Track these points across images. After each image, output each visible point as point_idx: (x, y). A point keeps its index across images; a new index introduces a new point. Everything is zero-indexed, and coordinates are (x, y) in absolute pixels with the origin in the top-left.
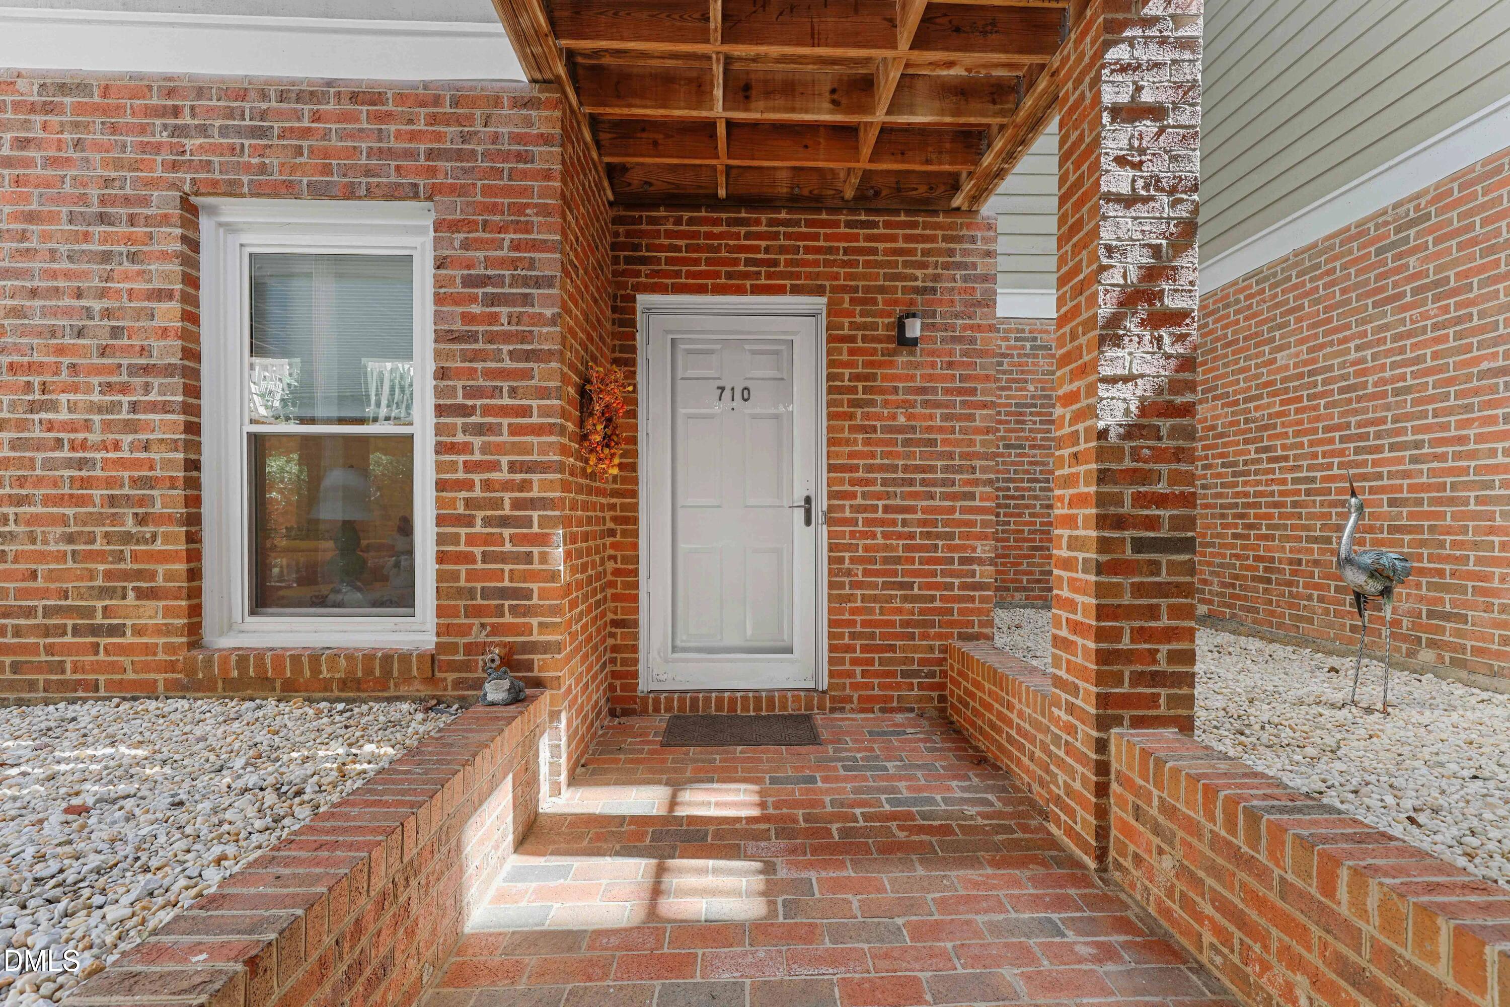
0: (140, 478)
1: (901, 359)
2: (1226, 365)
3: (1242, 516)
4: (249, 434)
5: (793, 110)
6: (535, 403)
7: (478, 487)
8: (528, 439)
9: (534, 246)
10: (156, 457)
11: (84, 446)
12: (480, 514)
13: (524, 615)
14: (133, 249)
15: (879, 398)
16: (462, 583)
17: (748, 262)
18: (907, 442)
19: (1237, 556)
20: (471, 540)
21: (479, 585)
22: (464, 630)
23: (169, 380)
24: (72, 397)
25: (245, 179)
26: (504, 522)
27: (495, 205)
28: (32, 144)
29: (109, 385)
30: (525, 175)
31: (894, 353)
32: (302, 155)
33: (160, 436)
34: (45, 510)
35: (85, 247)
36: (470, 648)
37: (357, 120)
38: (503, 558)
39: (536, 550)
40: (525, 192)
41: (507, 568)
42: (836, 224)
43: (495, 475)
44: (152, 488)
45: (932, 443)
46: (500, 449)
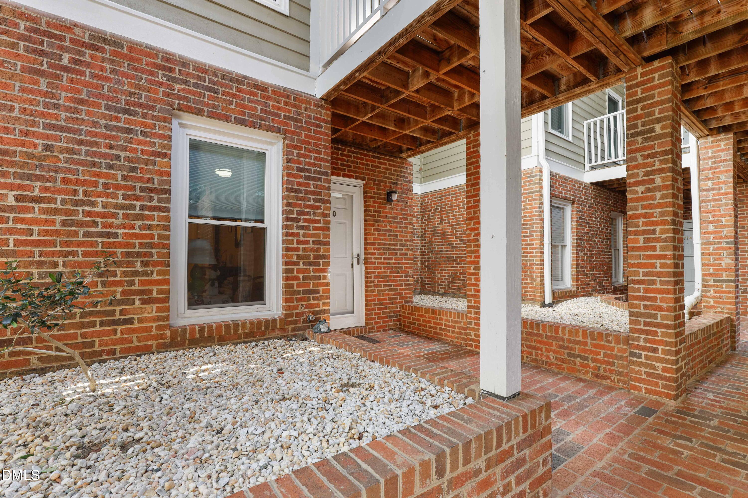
0: (145, 243)
1: (388, 206)
2: (449, 213)
3: (455, 261)
4: (189, 223)
5: (384, 124)
6: (322, 219)
7: (301, 251)
8: (320, 232)
9: (322, 160)
10: (156, 233)
11: (111, 225)
12: (302, 261)
13: (317, 300)
14: (145, 130)
15: (382, 219)
16: (295, 289)
17: (342, 165)
18: (390, 235)
19: (454, 273)
20: (299, 271)
21: (301, 289)
22: (296, 308)
23: (163, 196)
24: (105, 200)
25: (206, 109)
26: (310, 264)
27: (309, 142)
28: (84, 64)
29: (128, 195)
30: (319, 133)
31: (386, 204)
32: (232, 104)
33: (158, 223)
34: (85, 259)
35: (115, 123)
36: (298, 315)
37: (257, 96)
38: (310, 278)
39: (322, 275)
40: (320, 139)
41: (311, 282)
42: (368, 156)
43: (308, 246)
44: (152, 248)
45: (396, 236)
46: (310, 236)
